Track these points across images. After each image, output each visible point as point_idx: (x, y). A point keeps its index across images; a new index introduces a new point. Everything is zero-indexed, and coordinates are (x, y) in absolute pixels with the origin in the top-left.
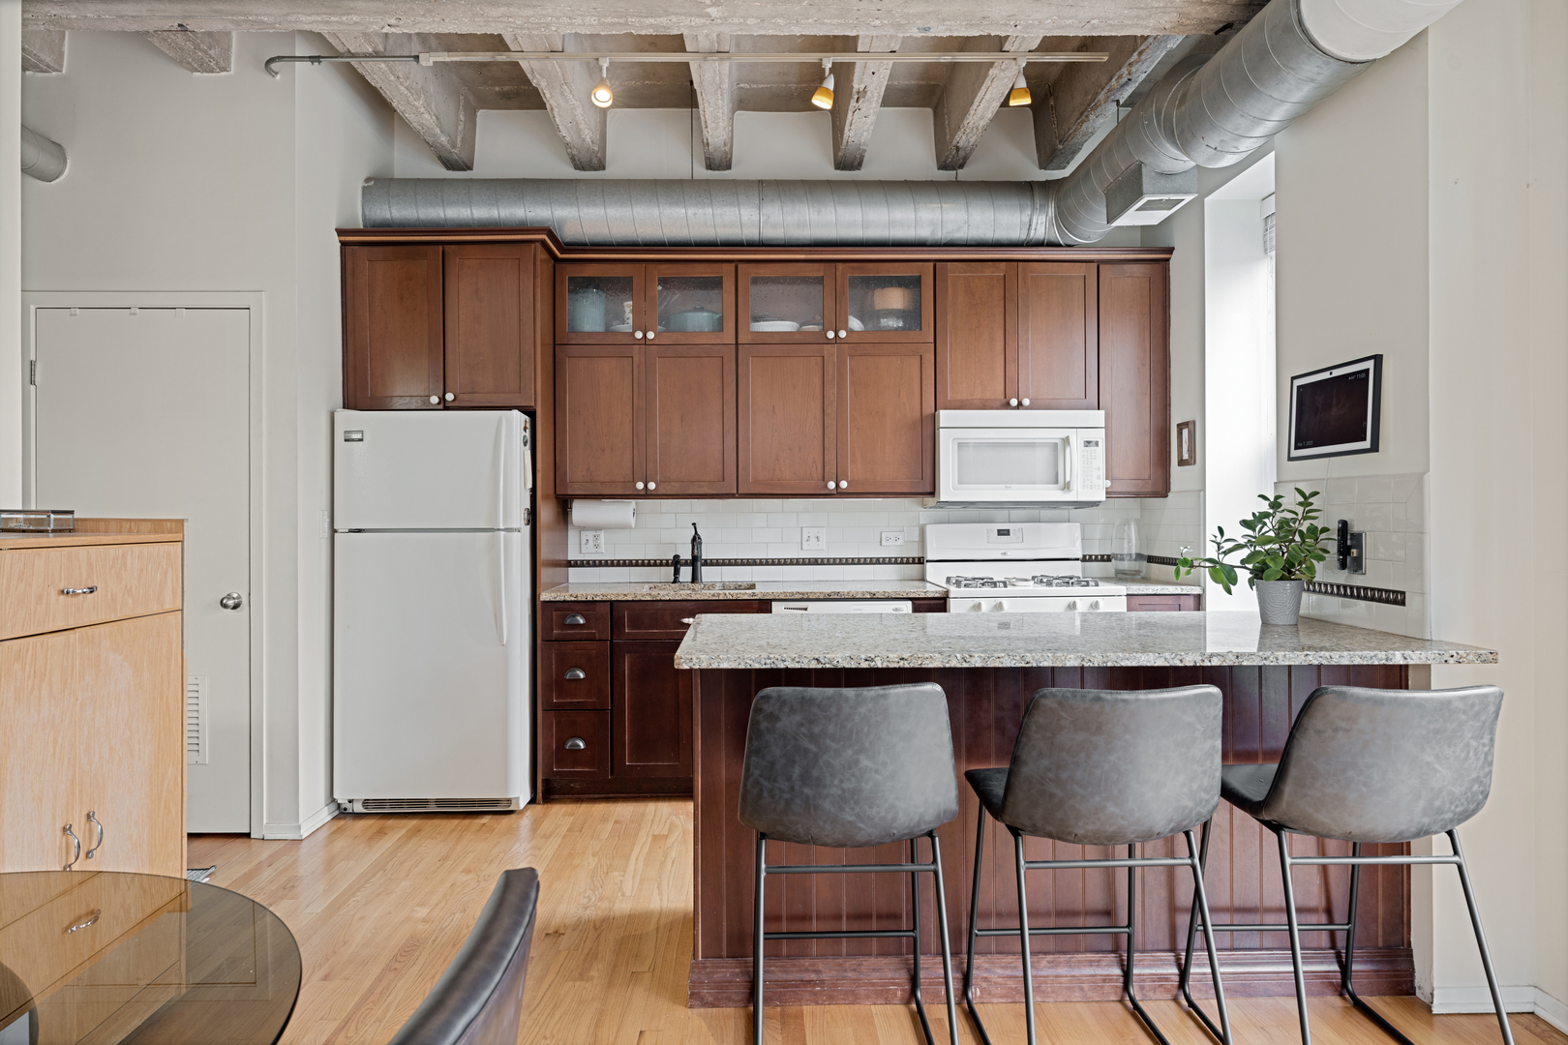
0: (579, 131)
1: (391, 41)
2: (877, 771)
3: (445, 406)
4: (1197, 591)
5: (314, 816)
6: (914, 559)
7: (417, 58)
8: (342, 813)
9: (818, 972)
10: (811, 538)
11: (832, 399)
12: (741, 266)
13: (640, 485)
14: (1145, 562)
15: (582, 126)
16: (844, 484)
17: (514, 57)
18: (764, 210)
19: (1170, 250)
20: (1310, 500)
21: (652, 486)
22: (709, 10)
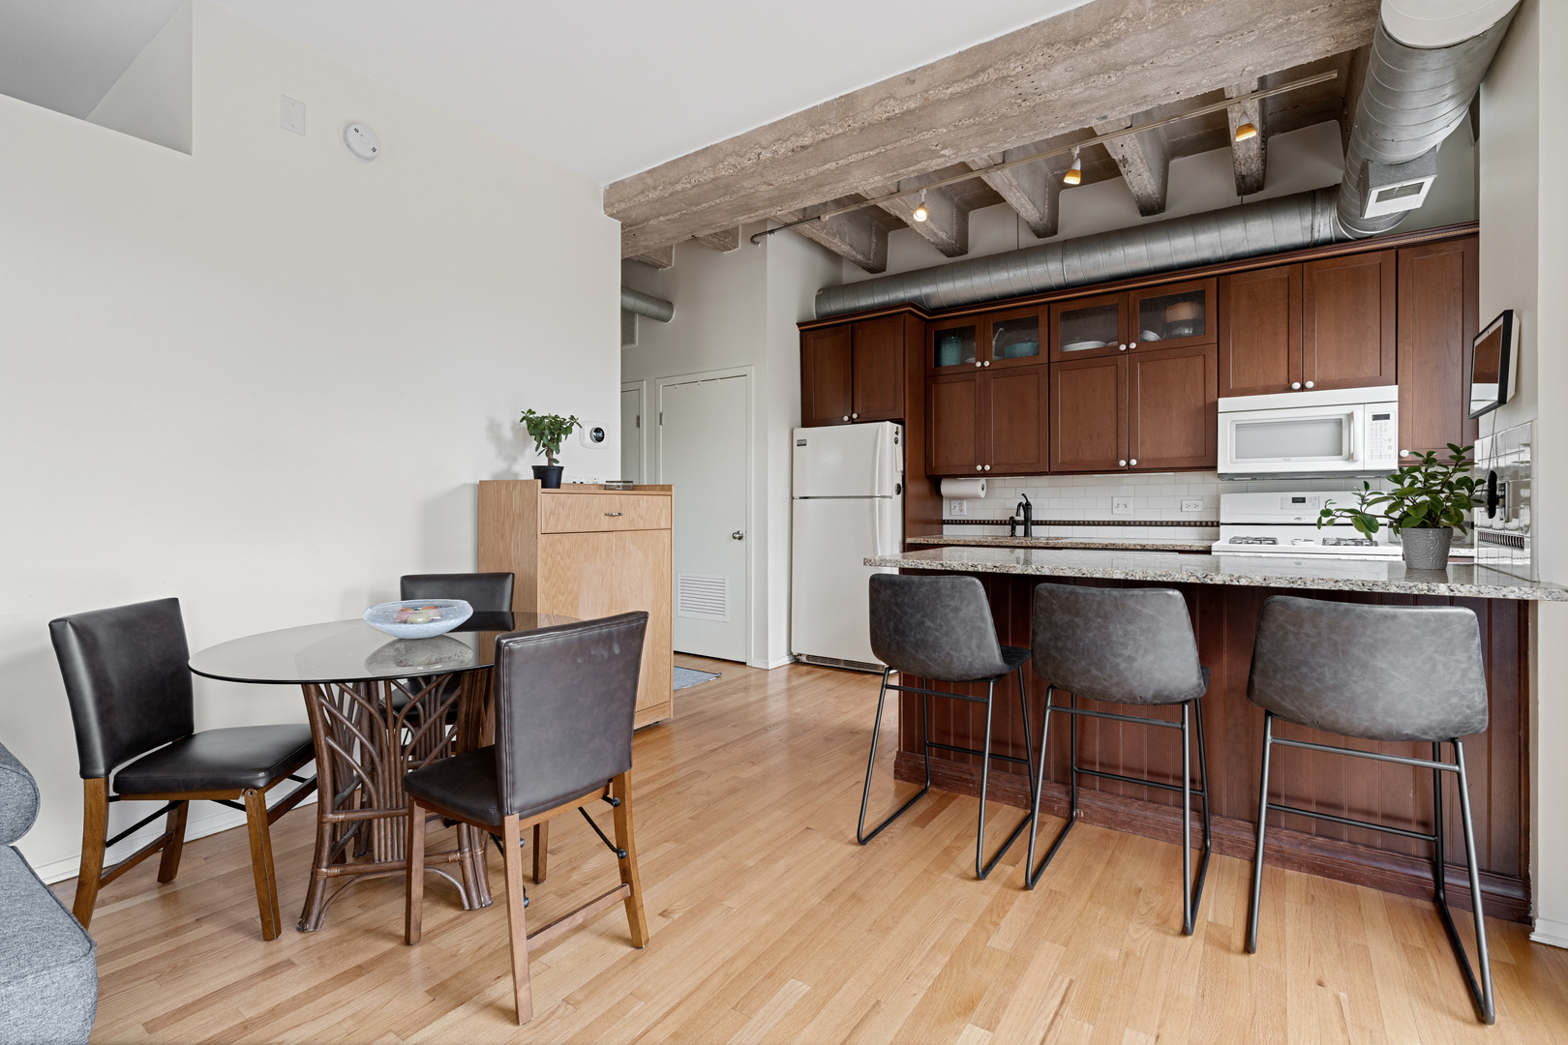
0: (935, 234)
1: (809, 211)
2: (936, 630)
3: (852, 421)
5: (778, 659)
6: (1212, 522)
7: (819, 218)
8: (796, 661)
9: (971, 774)
12: (1052, 306)
13: (979, 468)
15: (936, 231)
17: (872, 203)
18: (1066, 263)
20: (1464, 454)
21: (987, 468)
22: (942, 152)
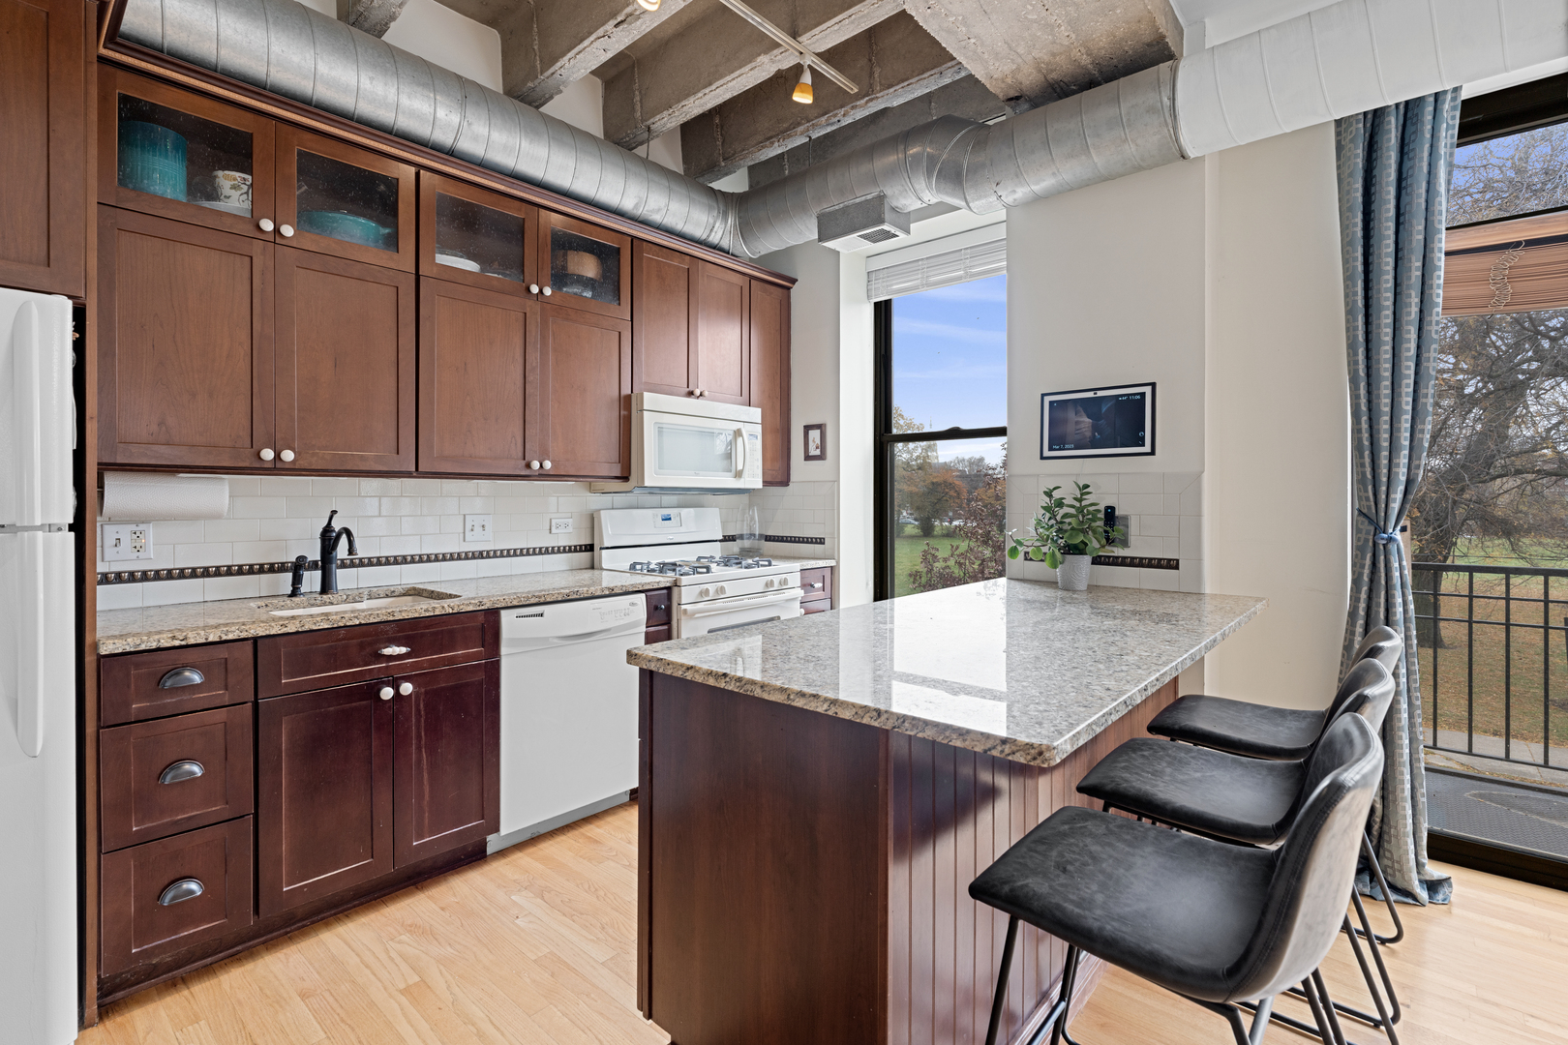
4: (832, 563)
10: (475, 528)
11: (534, 364)
14: (763, 541)
16: (548, 465)
19: (794, 281)
